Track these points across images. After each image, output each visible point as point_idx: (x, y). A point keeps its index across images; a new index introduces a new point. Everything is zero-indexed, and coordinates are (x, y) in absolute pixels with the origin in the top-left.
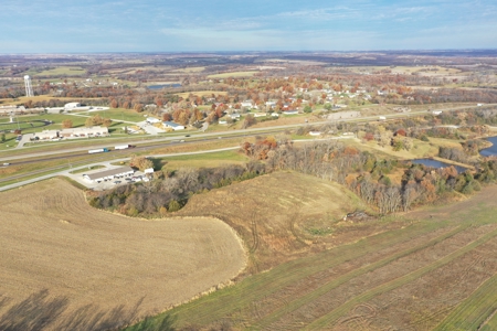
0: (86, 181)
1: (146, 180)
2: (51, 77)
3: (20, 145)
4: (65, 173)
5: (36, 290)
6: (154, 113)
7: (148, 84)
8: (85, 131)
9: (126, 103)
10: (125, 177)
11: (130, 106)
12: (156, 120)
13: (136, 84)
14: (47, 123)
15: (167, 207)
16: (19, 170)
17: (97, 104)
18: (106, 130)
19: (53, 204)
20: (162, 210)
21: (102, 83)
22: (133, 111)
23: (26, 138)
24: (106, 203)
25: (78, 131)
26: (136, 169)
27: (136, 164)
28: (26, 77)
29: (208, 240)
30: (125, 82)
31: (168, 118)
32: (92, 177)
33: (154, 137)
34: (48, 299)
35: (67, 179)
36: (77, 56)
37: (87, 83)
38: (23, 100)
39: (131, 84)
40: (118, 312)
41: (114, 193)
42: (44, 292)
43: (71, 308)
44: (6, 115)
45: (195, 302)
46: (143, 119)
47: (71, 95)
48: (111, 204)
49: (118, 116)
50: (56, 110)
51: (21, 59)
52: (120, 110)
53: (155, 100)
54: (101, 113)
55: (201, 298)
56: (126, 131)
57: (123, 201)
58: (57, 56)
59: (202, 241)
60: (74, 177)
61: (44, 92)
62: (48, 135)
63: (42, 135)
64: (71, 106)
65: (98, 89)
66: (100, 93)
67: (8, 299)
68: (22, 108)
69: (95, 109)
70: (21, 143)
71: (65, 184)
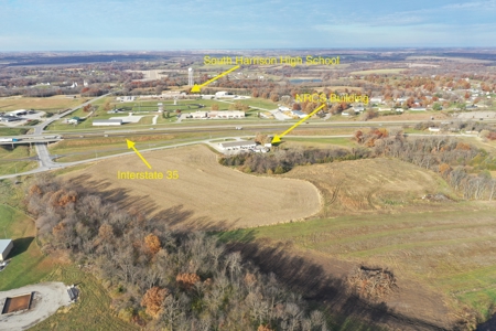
0: (220, 148)
1: (264, 151)
2: (210, 70)
3: (179, 121)
4: (207, 142)
5: (176, 204)
6: (287, 103)
7: (291, 79)
8: (227, 114)
9: (265, 93)
10: (248, 147)
11: (268, 96)
12: (286, 109)
13: (280, 78)
14: (201, 107)
15: (273, 171)
16: (176, 137)
17: (241, 93)
18: (243, 113)
19: (194, 159)
20: (269, 171)
21: (251, 76)
22: (270, 101)
23: (184, 116)
24: (230, 163)
25: (222, 114)
26: (258, 143)
27: (259, 140)
28: (190, 69)
29: (296, 194)
30: (271, 77)
31: (298, 108)
32: (224, 145)
33: (281, 122)
34: (182, 210)
35: (207, 145)
36: (234, 52)
37: (239, 76)
38: (185, 88)
39: (275, 78)
40: (222, 223)
41: (238, 157)
42: (181, 206)
43: (195, 216)
44: (172, 98)
45: (274, 226)
46: (276, 107)
47: (223, 86)
48: (233, 164)
49: (257, 104)
50: (209, 97)
51: (188, 55)
52: (259, 99)
53: (291, 93)
54: (243, 101)
55: (278, 225)
56: (259, 116)
57: (242, 163)
58: (218, 52)
59: (292, 193)
60: (212, 145)
61: (202, 82)
62: (200, 114)
63: (195, 114)
64: (221, 94)
65: (246, 81)
66: (246, 84)
67: (160, 207)
68: (184, 94)
69: (239, 97)
70: (180, 119)
71: (205, 148)
